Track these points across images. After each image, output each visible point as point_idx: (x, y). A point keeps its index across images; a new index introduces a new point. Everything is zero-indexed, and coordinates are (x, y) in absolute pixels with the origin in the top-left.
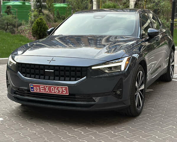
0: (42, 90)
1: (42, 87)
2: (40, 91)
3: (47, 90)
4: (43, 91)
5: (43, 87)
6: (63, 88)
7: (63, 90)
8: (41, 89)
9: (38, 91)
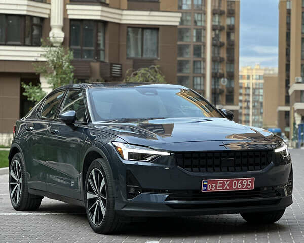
0: (220, 187)
1: (220, 183)
2: (216, 189)
3: (227, 186)
4: (220, 189)
5: (222, 182)
6: (249, 181)
7: (249, 183)
8: (218, 185)
9: (213, 190)
